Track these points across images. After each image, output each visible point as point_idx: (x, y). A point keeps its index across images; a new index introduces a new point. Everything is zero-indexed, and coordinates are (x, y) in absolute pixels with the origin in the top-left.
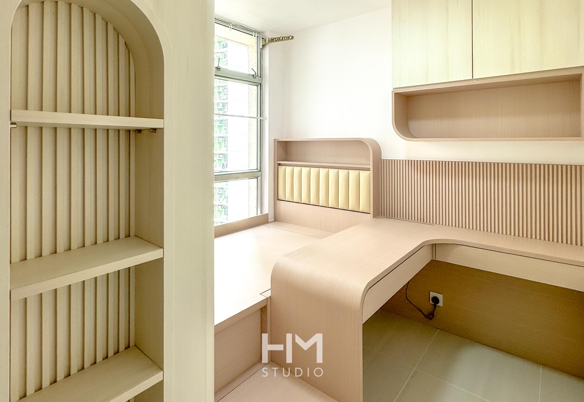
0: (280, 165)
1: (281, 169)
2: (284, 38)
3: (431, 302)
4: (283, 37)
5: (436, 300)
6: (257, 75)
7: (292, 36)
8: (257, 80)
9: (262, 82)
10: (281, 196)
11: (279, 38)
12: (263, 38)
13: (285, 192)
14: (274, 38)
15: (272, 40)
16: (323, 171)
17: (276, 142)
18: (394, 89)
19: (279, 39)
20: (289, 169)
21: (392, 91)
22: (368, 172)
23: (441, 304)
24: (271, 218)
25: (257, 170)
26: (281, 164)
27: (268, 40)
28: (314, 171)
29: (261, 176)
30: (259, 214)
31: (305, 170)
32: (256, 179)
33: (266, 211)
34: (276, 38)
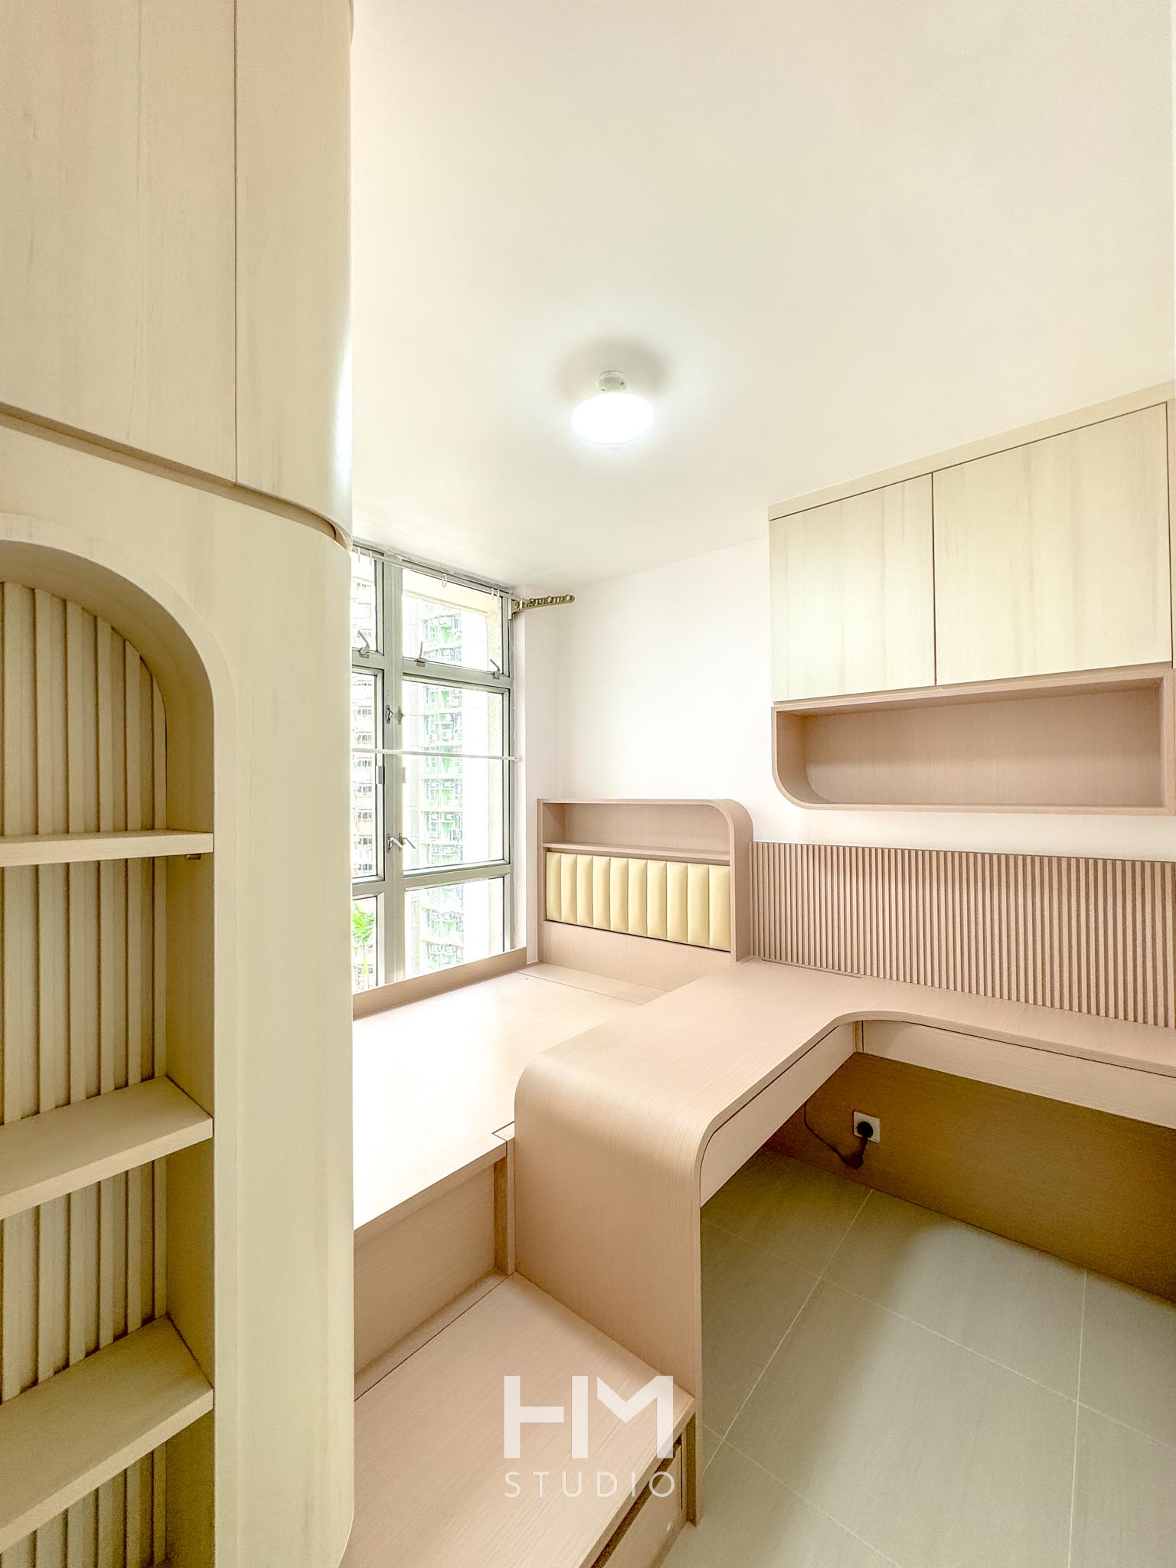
0: (549, 850)
1: (553, 859)
2: (555, 600)
3: (856, 1133)
4: (552, 598)
5: (866, 1129)
6: (501, 672)
7: (571, 596)
8: (503, 682)
9: (512, 685)
10: (552, 913)
11: (546, 599)
12: (513, 600)
13: (560, 905)
14: (535, 600)
15: (532, 603)
16: (635, 865)
17: (542, 805)
18: (775, 703)
19: (544, 602)
20: (567, 860)
21: (772, 708)
22: (725, 869)
23: (876, 1137)
24: (532, 956)
25: (502, 862)
26: (553, 850)
27: (523, 603)
28: (617, 864)
29: (512, 873)
30: (508, 949)
31: (599, 862)
32: (502, 879)
33: (522, 942)
34: (539, 599)
